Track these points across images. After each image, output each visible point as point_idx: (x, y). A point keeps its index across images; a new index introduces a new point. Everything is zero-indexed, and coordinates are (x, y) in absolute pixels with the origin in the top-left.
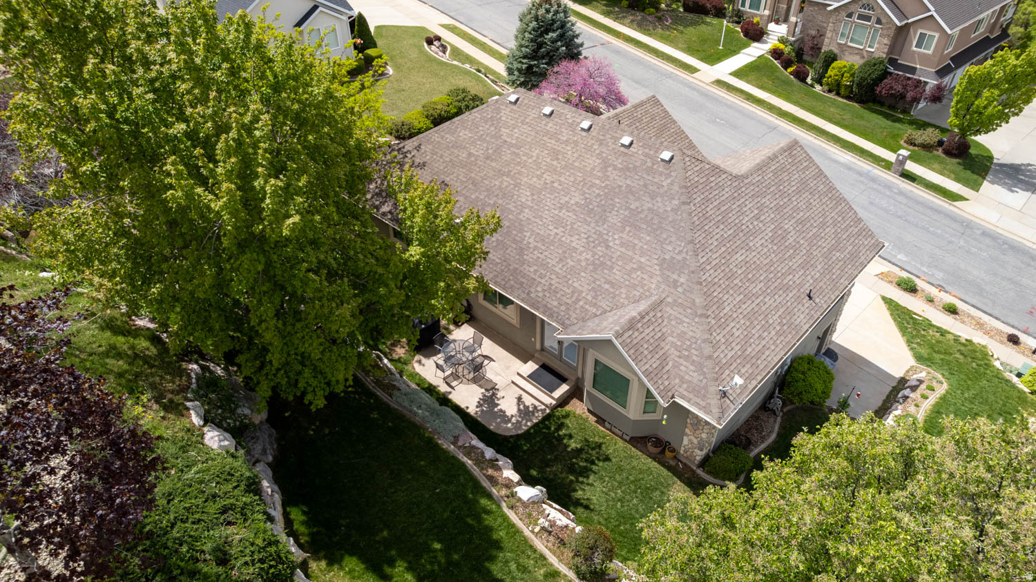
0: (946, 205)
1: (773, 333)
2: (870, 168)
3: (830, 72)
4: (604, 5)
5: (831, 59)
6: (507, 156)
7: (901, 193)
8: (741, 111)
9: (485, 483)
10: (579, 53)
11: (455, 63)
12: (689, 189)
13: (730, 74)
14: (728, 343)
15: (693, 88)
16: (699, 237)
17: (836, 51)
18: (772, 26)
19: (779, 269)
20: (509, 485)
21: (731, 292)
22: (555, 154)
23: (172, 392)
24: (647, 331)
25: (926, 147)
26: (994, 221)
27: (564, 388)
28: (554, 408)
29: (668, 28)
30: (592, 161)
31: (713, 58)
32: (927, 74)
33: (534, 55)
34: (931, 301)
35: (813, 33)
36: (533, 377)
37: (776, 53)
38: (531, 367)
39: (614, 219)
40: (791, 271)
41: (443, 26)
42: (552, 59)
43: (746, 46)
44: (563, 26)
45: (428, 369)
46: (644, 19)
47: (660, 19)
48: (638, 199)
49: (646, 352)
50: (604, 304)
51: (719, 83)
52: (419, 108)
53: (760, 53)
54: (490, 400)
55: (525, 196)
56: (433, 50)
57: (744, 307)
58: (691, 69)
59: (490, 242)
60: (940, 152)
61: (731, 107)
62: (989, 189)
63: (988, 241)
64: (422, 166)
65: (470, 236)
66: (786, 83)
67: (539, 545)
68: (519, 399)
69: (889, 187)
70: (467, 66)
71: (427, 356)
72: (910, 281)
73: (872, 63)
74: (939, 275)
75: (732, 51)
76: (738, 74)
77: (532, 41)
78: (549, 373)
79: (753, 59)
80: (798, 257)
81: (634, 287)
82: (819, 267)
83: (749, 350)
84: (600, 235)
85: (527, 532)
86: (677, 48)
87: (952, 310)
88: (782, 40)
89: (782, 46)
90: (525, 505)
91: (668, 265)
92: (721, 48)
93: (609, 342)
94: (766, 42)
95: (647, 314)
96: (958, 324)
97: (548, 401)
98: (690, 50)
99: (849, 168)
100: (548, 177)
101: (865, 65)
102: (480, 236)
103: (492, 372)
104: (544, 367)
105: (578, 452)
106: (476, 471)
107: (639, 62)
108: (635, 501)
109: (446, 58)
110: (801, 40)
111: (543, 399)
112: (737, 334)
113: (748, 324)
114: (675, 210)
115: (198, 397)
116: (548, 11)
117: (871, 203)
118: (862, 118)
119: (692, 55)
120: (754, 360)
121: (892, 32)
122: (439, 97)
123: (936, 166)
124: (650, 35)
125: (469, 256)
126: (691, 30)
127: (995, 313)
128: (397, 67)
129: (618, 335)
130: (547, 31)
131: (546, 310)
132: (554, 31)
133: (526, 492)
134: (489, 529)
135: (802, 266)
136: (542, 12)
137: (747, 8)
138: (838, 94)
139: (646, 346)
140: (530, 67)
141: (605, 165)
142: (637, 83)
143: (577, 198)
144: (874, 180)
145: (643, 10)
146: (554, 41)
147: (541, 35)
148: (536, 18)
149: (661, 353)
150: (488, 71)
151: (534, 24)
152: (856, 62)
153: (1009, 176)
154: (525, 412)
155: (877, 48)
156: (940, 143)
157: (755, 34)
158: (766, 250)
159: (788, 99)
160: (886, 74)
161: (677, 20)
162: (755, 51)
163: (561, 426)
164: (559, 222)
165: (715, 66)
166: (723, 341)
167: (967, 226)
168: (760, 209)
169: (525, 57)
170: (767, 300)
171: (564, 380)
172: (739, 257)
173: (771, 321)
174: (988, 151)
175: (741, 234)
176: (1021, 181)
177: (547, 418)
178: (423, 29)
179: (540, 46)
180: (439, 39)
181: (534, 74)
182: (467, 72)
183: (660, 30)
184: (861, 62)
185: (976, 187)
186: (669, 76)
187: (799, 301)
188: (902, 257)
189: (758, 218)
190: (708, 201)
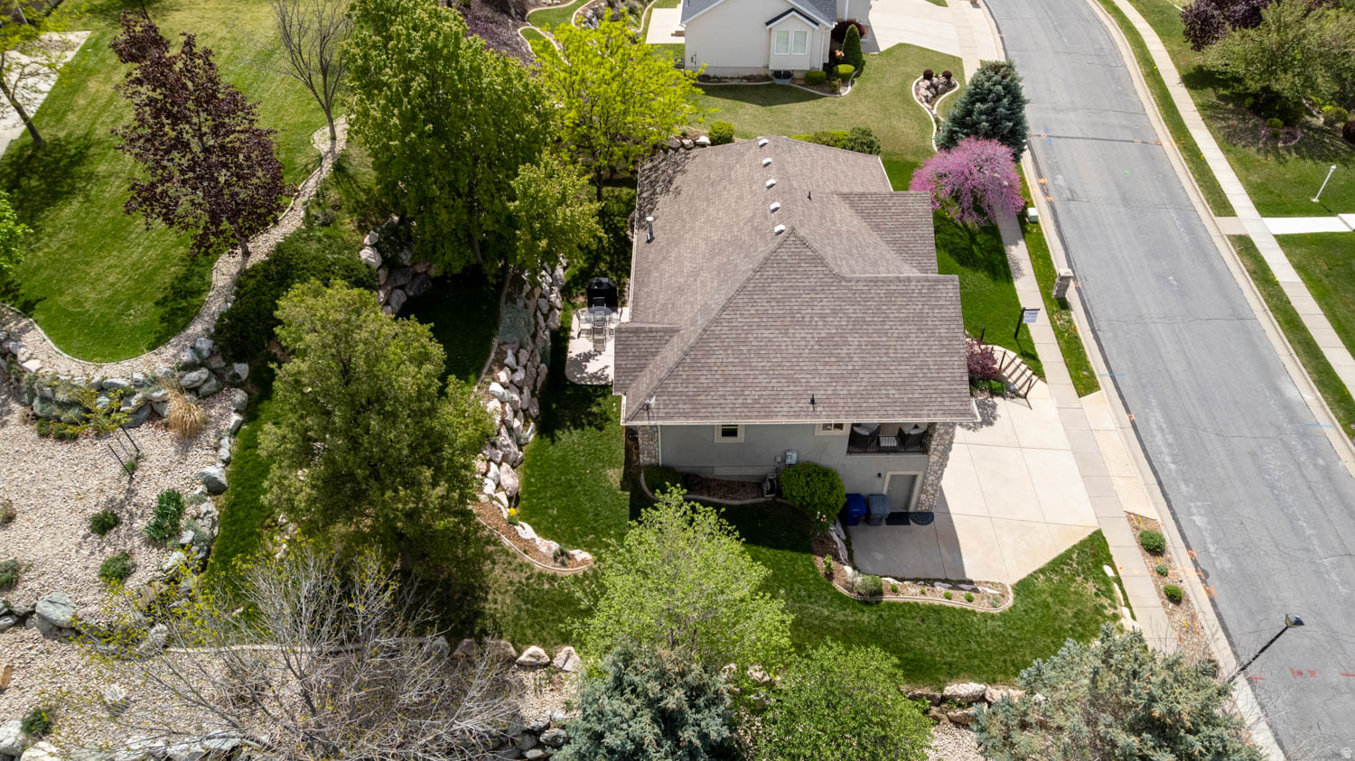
1: (740, 401)
2: (1325, 422)
4: (1219, 97)
6: (720, 186)
9: (485, 370)
12: (768, 261)
13: (1276, 236)
14: (687, 381)
19: (802, 364)
20: (495, 379)
21: (730, 352)
23: (371, 222)
24: (645, 342)
31: (1269, 205)
34: (1161, 572)
40: (816, 372)
48: (739, 253)
49: (631, 354)
51: (1245, 246)
57: (730, 368)
58: (1222, 206)
68: (606, 367)
69: (1318, 451)
70: (932, 112)
75: (1323, 209)
76: (1285, 241)
79: (1346, 229)
80: (835, 367)
81: (678, 313)
82: (854, 388)
83: (702, 397)
84: (701, 269)
86: (1243, 179)
87: (1174, 597)
91: (703, 309)
92: (1315, 200)
95: (657, 332)
98: (1257, 188)
99: (1287, 406)
106: (489, 362)
107: (1164, 178)
108: (583, 459)
112: (701, 381)
113: (722, 380)
114: (744, 273)
115: (381, 232)
117: (1253, 455)
119: (1253, 194)
120: (698, 406)
124: (1227, 152)
131: (635, 306)
135: (832, 376)
139: (635, 350)
142: (1123, 199)
144: (1305, 435)
149: (643, 362)
154: (596, 376)
158: (803, 343)
159: (1322, 297)
165: (1264, 219)
166: (684, 377)
168: (834, 312)
170: (760, 377)
172: (766, 333)
173: (746, 393)
175: (788, 319)
186: (1181, 207)
187: (797, 397)
188: (1199, 520)
189: (823, 317)
190: (781, 278)
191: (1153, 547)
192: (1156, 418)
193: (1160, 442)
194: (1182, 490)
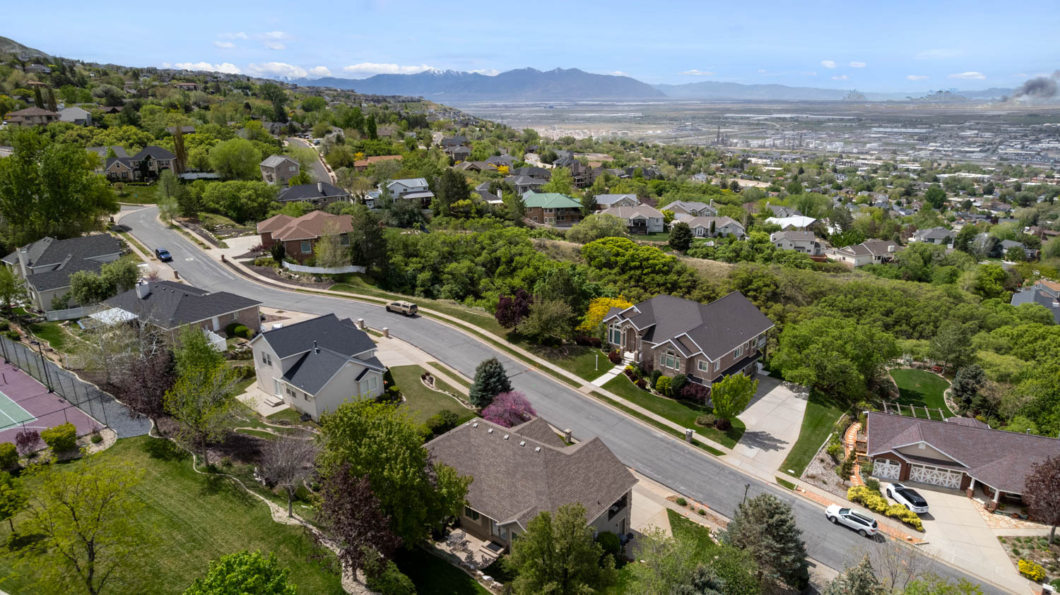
0: (713, 458)
2: (674, 439)
3: (658, 383)
4: (528, 343)
5: (659, 374)
6: (474, 451)
7: (690, 453)
8: (604, 410)
9: (472, 576)
10: (509, 386)
11: (440, 391)
12: (546, 463)
13: (601, 387)
15: (578, 397)
16: (551, 481)
17: (660, 370)
18: (627, 354)
19: (585, 492)
20: (480, 575)
22: (494, 450)
25: (708, 425)
26: (738, 465)
27: (502, 550)
28: (497, 558)
29: (566, 358)
30: (509, 453)
31: (590, 377)
32: (707, 383)
33: (484, 390)
34: (693, 509)
35: (649, 358)
36: (489, 546)
37: (628, 372)
38: (488, 543)
39: (518, 476)
40: (591, 493)
41: (429, 363)
42: (495, 392)
43: (612, 367)
44: (499, 374)
45: (443, 546)
46: (552, 352)
47: (561, 352)
48: (527, 467)
50: (515, 510)
51: (594, 393)
52: (425, 423)
53: (620, 372)
54: (470, 557)
55: (482, 468)
56: (425, 383)
58: (578, 385)
59: (469, 487)
60: (715, 428)
61: (599, 408)
62: (740, 447)
63: (732, 477)
64: (435, 457)
65: (463, 485)
66: (633, 390)
67: (491, 592)
68: (483, 556)
69: (683, 449)
70: (447, 393)
71: (442, 542)
72: (683, 499)
73: (679, 378)
74: (700, 496)
75: (603, 371)
76: (605, 387)
77: (483, 382)
78: (495, 545)
79: (614, 376)
80: (594, 488)
81: (526, 502)
82: (604, 491)
84: (513, 483)
85: (487, 588)
86: (570, 371)
87: (702, 513)
88: (632, 364)
89: (631, 367)
90: (486, 581)
91: (539, 493)
92: (596, 369)
93: (516, 523)
94: (623, 365)
95: (530, 512)
96: (705, 520)
97: (495, 555)
98: (578, 373)
99: (662, 440)
100: (491, 460)
101: (675, 378)
102: (466, 484)
103: (470, 547)
104: (493, 542)
105: (507, 573)
106: (468, 572)
107: (548, 382)
109: (433, 387)
110: (644, 363)
111: (492, 555)
114: (541, 471)
116: (491, 367)
117: (672, 460)
118: (675, 409)
119: (578, 376)
121: (685, 361)
122: (435, 417)
123: (712, 436)
124: (554, 363)
125: (463, 492)
126: (580, 358)
127: (725, 513)
128: (408, 397)
129: (518, 520)
130: (491, 378)
131: (493, 515)
132: (495, 377)
133: (486, 578)
134: (474, 588)
135: (596, 491)
136: (488, 368)
137: (613, 343)
138: (664, 395)
140: (482, 396)
141: (515, 454)
142: (546, 396)
143: (504, 468)
144: (675, 446)
145: (551, 346)
146: (495, 383)
147: (488, 379)
148: (485, 371)
150: (460, 394)
151: (484, 374)
152: (672, 376)
153: (751, 439)
154: (486, 561)
155: (681, 370)
156: (715, 422)
157: (618, 360)
159: (633, 401)
160: (687, 383)
161: (573, 352)
162: (617, 370)
163: (501, 564)
164: (496, 479)
165: (592, 382)
167: (722, 468)
168: (578, 469)
169: (480, 391)
171: (501, 547)
172: (568, 488)
174: (743, 424)
175: (569, 479)
176: (758, 442)
177: (495, 562)
178: (417, 367)
179: (488, 384)
180: (428, 374)
181: (485, 399)
182: (447, 397)
183: (561, 360)
184: (674, 376)
185: (731, 446)
186: (565, 390)
187: (594, 505)
188: (682, 488)
189: (577, 472)
190: (555, 466)
191: (684, 504)
192: (640, 465)
193: (647, 471)
194: (669, 482)
